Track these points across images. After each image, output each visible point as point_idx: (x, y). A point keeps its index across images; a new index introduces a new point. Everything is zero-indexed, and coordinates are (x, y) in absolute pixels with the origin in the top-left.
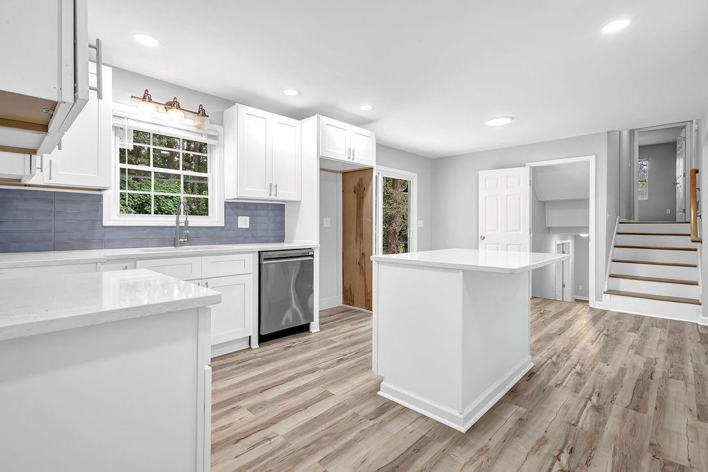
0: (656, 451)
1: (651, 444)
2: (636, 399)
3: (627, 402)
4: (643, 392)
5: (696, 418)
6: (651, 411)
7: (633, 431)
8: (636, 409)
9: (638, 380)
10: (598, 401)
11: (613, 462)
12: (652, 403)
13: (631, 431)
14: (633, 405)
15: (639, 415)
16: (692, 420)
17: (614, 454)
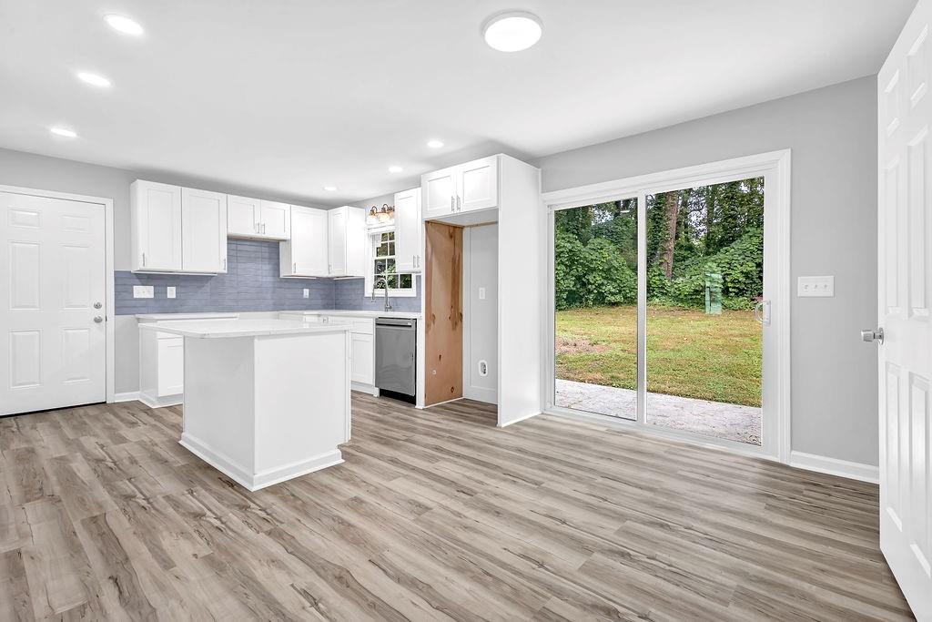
0: (54, 499)
1: (60, 501)
2: (105, 530)
3: (110, 520)
4: (104, 543)
5: (23, 550)
6: (77, 526)
7: (82, 501)
8: (94, 519)
9: (127, 559)
10: (138, 503)
11: (79, 478)
12: (83, 537)
13: (83, 500)
14: (101, 522)
15: (86, 515)
16: (28, 545)
17: (82, 481)
